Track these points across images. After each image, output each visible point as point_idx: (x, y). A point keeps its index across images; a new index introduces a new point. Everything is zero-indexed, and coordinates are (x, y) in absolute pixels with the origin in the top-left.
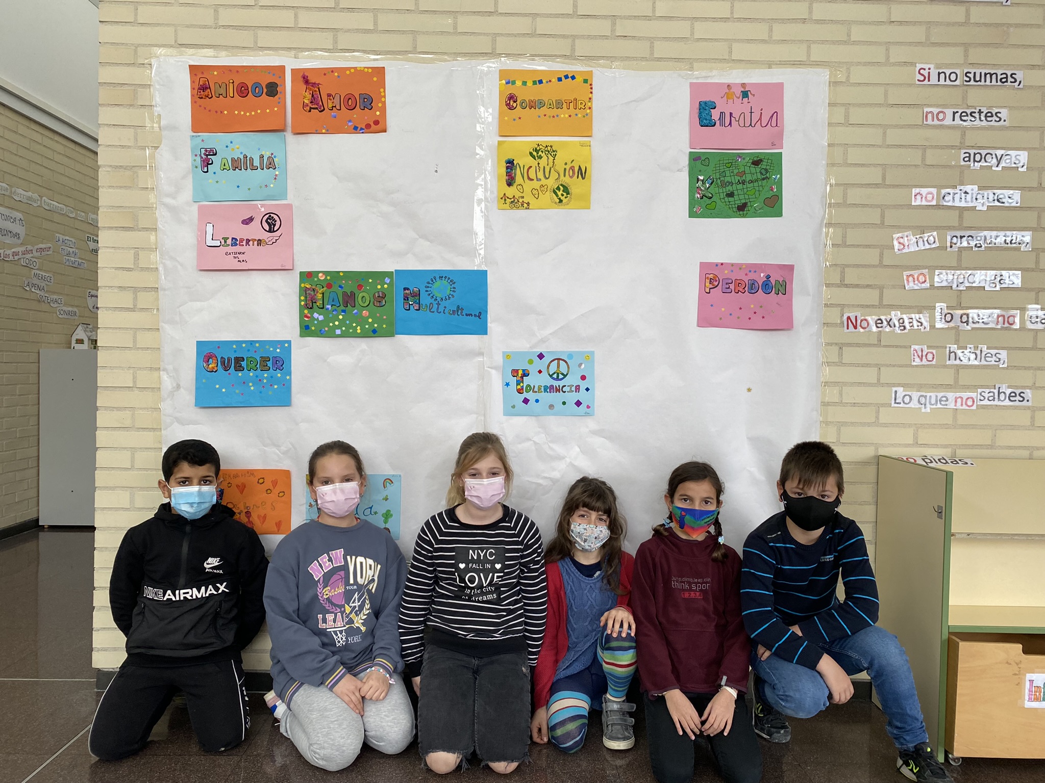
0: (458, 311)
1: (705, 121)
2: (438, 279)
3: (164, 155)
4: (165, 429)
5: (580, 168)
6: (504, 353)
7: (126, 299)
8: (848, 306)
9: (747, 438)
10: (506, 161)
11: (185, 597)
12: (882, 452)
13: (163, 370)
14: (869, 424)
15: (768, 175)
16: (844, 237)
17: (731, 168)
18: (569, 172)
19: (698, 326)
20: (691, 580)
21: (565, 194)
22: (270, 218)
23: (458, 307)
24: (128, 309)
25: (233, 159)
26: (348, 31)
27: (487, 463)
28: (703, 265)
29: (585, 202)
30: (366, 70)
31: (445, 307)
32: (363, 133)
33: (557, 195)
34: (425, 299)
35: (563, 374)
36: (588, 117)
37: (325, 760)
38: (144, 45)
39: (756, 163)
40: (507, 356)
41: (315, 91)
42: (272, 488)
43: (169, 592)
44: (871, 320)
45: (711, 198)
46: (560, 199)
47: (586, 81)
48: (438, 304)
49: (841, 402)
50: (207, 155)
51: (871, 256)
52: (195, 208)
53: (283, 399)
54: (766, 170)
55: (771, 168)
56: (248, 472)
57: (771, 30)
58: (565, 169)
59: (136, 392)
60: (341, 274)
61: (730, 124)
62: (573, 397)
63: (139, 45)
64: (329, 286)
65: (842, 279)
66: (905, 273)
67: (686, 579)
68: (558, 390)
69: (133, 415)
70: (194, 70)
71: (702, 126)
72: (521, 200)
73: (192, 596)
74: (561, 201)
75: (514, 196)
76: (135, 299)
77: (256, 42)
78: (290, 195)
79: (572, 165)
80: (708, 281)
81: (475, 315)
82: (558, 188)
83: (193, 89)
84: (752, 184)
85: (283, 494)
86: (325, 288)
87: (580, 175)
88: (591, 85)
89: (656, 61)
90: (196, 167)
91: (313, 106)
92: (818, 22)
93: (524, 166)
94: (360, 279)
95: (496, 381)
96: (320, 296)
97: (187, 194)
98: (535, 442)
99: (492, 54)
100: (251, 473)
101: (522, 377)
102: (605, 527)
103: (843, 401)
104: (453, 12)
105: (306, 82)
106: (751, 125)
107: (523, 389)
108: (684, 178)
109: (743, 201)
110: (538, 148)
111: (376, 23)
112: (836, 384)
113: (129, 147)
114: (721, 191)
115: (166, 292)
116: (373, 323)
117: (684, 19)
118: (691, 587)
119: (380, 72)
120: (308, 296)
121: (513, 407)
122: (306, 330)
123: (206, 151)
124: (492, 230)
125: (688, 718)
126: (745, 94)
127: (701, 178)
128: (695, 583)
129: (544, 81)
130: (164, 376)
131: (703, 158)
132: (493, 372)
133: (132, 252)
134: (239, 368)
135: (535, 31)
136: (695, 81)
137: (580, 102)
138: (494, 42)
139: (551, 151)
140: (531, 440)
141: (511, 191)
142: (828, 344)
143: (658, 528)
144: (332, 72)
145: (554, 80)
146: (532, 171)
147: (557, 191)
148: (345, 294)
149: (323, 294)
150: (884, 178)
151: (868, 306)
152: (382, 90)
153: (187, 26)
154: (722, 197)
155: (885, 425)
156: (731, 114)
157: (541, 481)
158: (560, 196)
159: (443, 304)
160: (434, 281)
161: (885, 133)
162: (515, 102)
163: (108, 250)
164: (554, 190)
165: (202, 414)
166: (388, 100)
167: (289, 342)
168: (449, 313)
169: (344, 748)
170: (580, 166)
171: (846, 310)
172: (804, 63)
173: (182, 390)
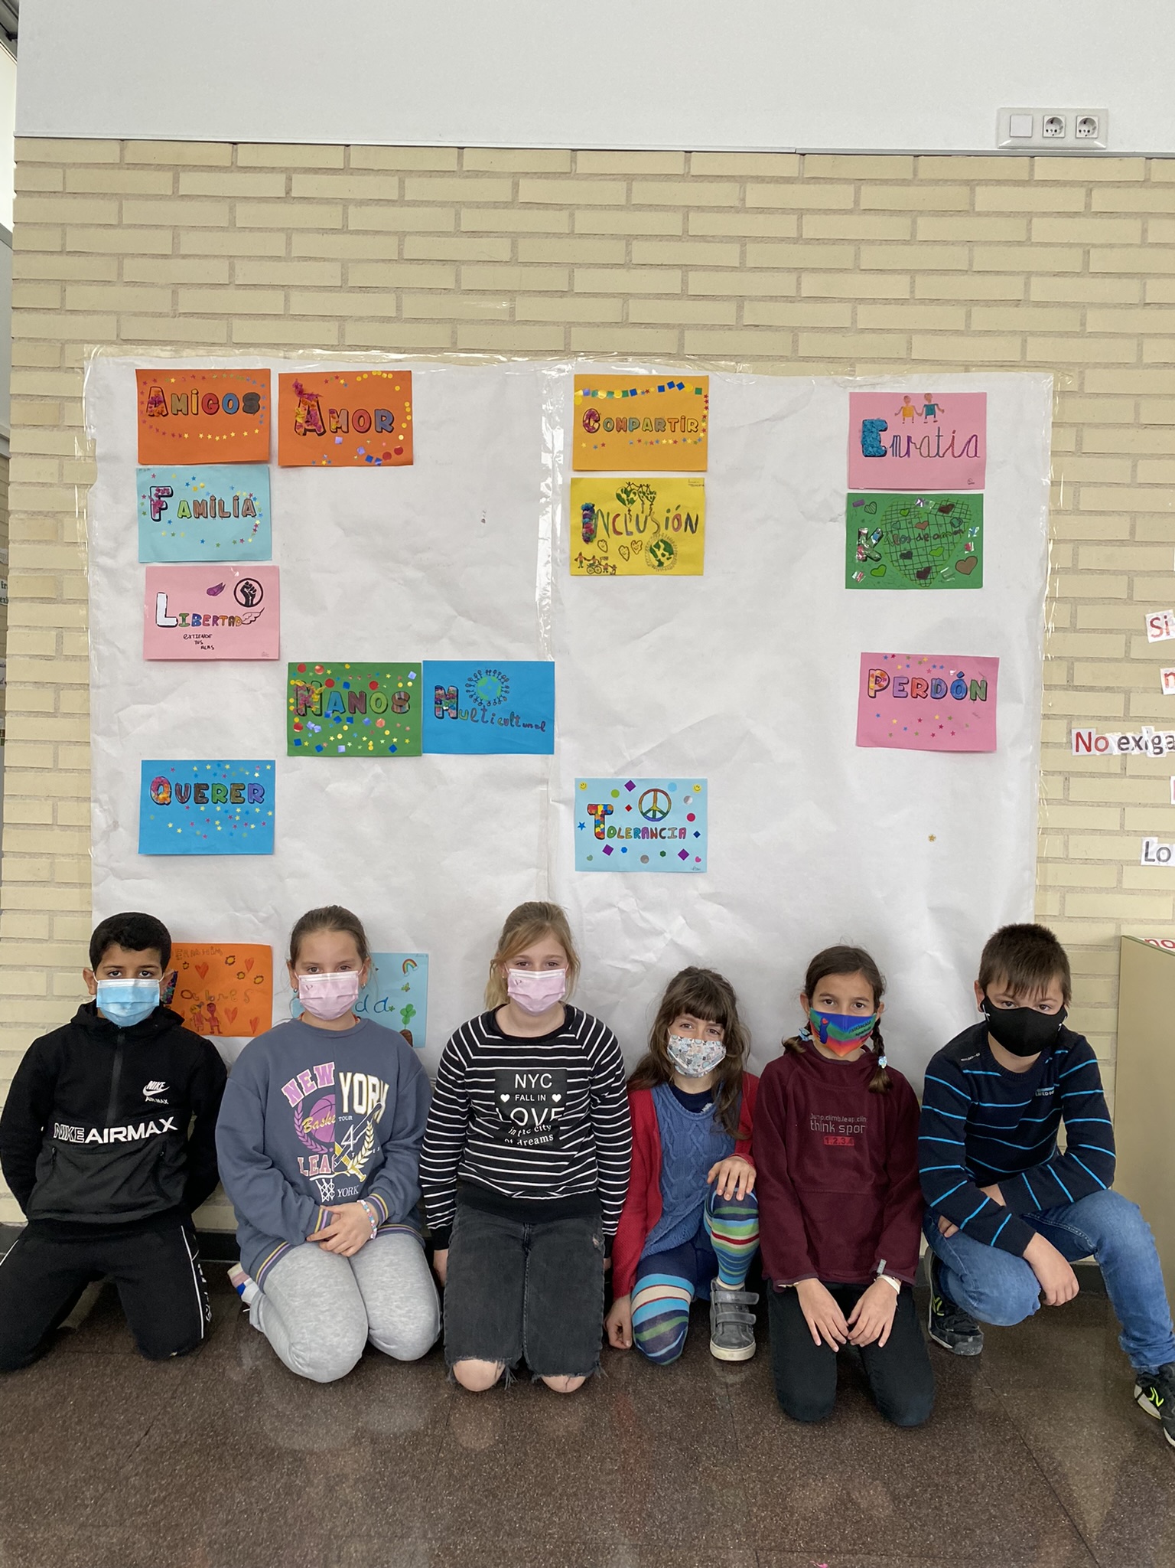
0: (511, 721)
1: (870, 449)
2: (484, 675)
3: (100, 497)
4: (97, 885)
5: (689, 517)
6: (577, 780)
7: (44, 700)
8: (1079, 717)
9: (929, 908)
10: (582, 507)
11: (116, 1139)
12: (1126, 931)
13: (95, 801)
14: (1107, 890)
15: (962, 527)
16: (1074, 616)
17: (908, 517)
18: (673, 523)
19: (859, 744)
20: (838, 1119)
21: (667, 554)
22: (246, 586)
23: (512, 714)
24: (47, 715)
25: (195, 502)
26: (360, 319)
27: (544, 947)
28: (865, 656)
29: (696, 565)
30: (385, 375)
31: (494, 715)
32: (379, 465)
33: (656, 556)
34: (465, 703)
35: (661, 812)
36: (702, 444)
37: (313, 1367)
38: (74, 342)
39: (945, 509)
40: (582, 785)
41: (313, 406)
42: (245, 971)
43: (94, 1131)
44: (1113, 738)
45: (878, 560)
46: (659, 561)
47: (698, 391)
48: (484, 710)
49: (1067, 858)
50: (159, 497)
51: (1113, 646)
52: (141, 572)
53: (263, 843)
54: (960, 521)
55: (968, 517)
56: (212, 948)
57: (969, 315)
58: (667, 519)
59: (57, 831)
60: (347, 667)
61: (908, 453)
62: (675, 845)
63: (68, 341)
64: (330, 683)
65: (1070, 678)
66: (1163, 671)
67: (829, 1118)
68: (654, 835)
69: (52, 864)
70: (144, 377)
71: (866, 456)
72: (603, 563)
73: (126, 1137)
74: (661, 564)
75: (594, 557)
76: (57, 699)
77: (230, 336)
78: (276, 552)
79: (678, 512)
80: (872, 680)
81: (536, 726)
82: (657, 546)
83: (141, 403)
84: (938, 540)
85: (261, 979)
86: (324, 687)
87: (688, 527)
88: (706, 396)
89: (800, 361)
90: (144, 514)
91: (310, 428)
92: (1038, 304)
93: (608, 514)
94: (375, 674)
95: (566, 821)
96: (316, 698)
97: (131, 551)
98: (621, 911)
99: (567, 352)
100: (216, 948)
101: (603, 816)
102: (719, 1043)
103: (1070, 856)
104: (509, 291)
105: (300, 392)
106: (938, 454)
107: (603, 833)
108: (838, 533)
109: (926, 565)
110: (629, 489)
111: (399, 308)
112: (1059, 831)
113: (51, 485)
114: (893, 549)
115: (101, 691)
116: (391, 736)
117: (841, 300)
118: (837, 1130)
119: (405, 378)
120: (300, 698)
121: (590, 858)
122: (295, 746)
123: (159, 490)
124: (562, 604)
125: (830, 1321)
126: (930, 410)
127: (865, 531)
128: (842, 1123)
129: (639, 392)
130: (96, 810)
131: (867, 503)
132: (562, 807)
133: (53, 633)
134: (201, 799)
135: (627, 319)
136: (857, 390)
137: (690, 421)
138: (567, 336)
139: (647, 493)
140: (615, 906)
141: (590, 550)
142: (1047, 773)
143: (791, 1042)
144: (337, 378)
145: (653, 390)
146: (620, 522)
147: (656, 550)
148: (351, 695)
149: (321, 694)
150: (1133, 532)
151: (1106, 718)
152: (407, 404)
153: (135, 314)
154: (894, 558)
155: (1132, 892)
156: (909, 438)
157: (628, 966)
158: (660, 557)
159: (491, 709)
160: (479, 677)
161: (1135, 466)
162: (596, 421)
163: (21, 630)
164: (651, 548)
165: (147, 864)
166: (417, 418)
167: (272, 763)
168: (500, 723)
169: (339, 1350)
170: (688, 515)
171: (1074, 724)
172: (1017, 364)
173: (121, 829)
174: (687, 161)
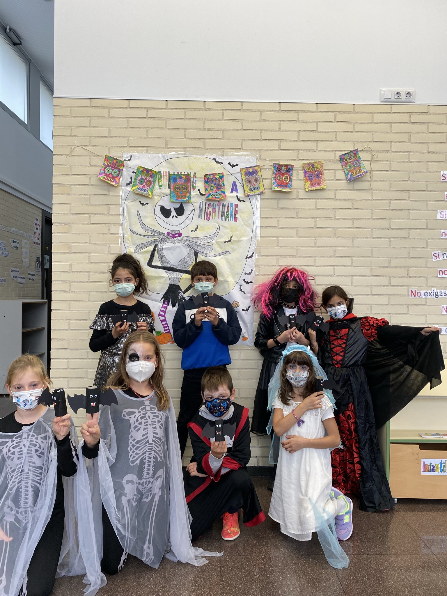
7: (65, 287)
24: (66, 291)
44: (423, 292)
51: (422, 263)
65: (408, 274)
69: (68, 342)
92: (395, 152)
151: (420, 286)
171: (410, 288)
174: (280, 106)
